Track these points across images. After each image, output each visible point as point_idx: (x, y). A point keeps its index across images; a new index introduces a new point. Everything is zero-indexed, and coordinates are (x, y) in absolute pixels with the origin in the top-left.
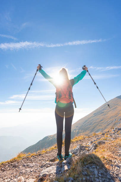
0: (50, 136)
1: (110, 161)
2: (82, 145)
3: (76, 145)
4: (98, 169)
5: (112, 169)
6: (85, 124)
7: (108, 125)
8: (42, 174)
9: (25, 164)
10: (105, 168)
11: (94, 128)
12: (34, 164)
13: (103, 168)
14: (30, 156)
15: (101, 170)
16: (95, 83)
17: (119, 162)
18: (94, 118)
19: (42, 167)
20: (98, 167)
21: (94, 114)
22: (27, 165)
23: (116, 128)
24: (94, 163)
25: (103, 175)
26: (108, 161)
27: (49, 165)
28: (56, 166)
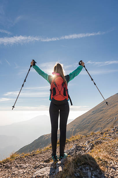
0: (46, 135)
1: (105, 162)
2: (78, 144)
3: (72, 144)
4: (92, 171)
5: (107, 171)
6: (83, 122)
7: (108, 124)
8: (35, 176)
9: (18, 165)
10: (100, 170)
11: (93, 127)
12: (27, 165)
13: (98, 170)
14: (23, 157)
15: (95, 171)
16: (92, 79)
17: (115, 163)
18: (92, 116)
19: (35, 168)
20: (92, 169)
21: (92, 112)
22: (20, 166)
23: (116, 127)
24: (88, 164)
25: (97, 177)
26: (103, 162)
27: (43, 166)
28: (50, 167)
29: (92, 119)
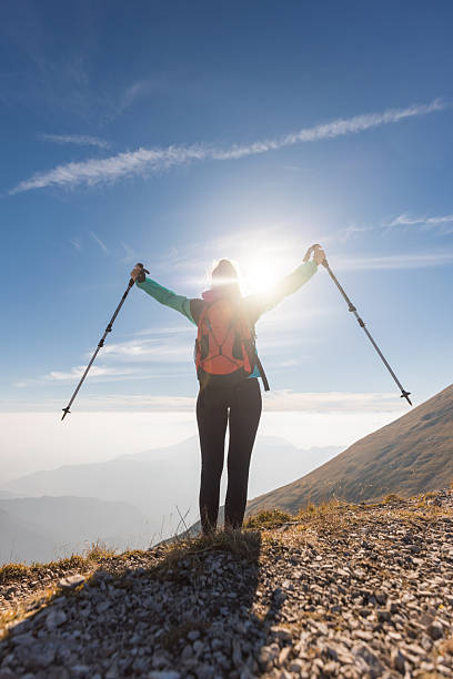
16: (350, 305)
29: (426, 447)
